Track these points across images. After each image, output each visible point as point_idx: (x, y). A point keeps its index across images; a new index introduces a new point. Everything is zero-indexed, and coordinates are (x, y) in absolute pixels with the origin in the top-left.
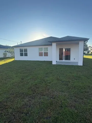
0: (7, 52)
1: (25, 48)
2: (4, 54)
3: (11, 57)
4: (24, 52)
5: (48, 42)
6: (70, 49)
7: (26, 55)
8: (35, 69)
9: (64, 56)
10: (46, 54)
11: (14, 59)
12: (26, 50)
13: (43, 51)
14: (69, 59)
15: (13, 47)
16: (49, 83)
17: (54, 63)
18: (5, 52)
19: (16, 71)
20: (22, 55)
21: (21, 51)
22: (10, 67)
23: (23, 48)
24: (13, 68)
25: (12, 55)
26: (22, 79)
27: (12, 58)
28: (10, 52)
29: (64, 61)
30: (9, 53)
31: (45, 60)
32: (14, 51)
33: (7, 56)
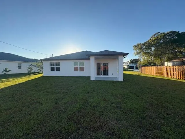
0: (33, 66)
1: (57, 62)
2: (29, 68)
3: (38, 72)
4: (55, 67)
5: (86, 55)
6: (107, 63)
7: (58, 69)
8: (72, 86)
9: (102, 71)
10: (82, 69)
11: (42, 74)
12: (58, 65)
13: (79, 65)
14: (107, 75)
15: (41, 60)
16: (96, 107)
17: (92, 79)
18: (30, 66)
19: (45, 90)
20: (52, 69)
21: (52, 65)
22: (37, 85)
23: (55, 62)
24: (41, 87)
25: (39, 69)
26: (56, 103)
27: (39, 74)
28: (36, 66)
29: (101, 76)
30: (36, 68)
31: (81, 76)
32: (42, 65)
33: (33, 71)
